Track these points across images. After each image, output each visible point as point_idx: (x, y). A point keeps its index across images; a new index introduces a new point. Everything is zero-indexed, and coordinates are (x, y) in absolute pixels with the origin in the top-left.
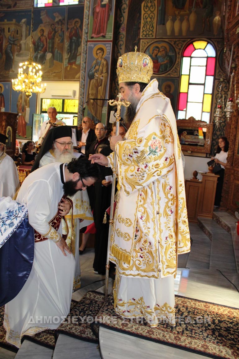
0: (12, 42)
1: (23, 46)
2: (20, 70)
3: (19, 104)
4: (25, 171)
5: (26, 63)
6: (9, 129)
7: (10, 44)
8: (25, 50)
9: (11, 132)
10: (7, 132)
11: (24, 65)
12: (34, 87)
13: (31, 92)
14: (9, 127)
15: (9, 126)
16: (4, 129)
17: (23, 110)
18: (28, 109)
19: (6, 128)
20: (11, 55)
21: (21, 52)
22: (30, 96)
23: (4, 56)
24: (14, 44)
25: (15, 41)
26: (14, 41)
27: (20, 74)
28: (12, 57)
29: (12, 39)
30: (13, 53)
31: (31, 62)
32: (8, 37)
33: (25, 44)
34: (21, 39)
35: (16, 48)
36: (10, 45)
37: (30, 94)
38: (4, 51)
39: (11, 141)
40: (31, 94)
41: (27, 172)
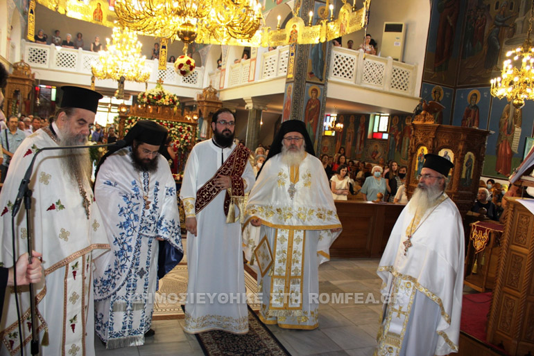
0: (500, 24)
1: (519, 26)
2: (507, 64)
3: (503, 121)
4: (488, 230)
5: (518, 50)
6: (470, 156)
7: (498, 26)
8: (522, 33)
9: (474, 162)
10: (465, 161)
11: (514, 55)
12: (528, 90)
13: (525, 100)
14: (469, 153)
15: (469, 151)
16: (460, 156)
17: (510, 131)
18: (518, 130)
19: (463, 155)
20: (497, 43)
21: (515, 36)
22: (521, 104)
23: (485, 47)
24: (503, 26)
25: (505, 20)
26: (503, 22)
27: (507, 68)
28: (499, 47)
29: (500, 19)
30: (500, 40)
31: (528, 47)
32: (495, 17)
33: (523, 22)
34: (517, 16)
35: (506, 31)
36: (497, 29)
37: (520, 102)
38: (485, 40)
39: (471, 177)
40: (523, 102)
41: (490, 233)
